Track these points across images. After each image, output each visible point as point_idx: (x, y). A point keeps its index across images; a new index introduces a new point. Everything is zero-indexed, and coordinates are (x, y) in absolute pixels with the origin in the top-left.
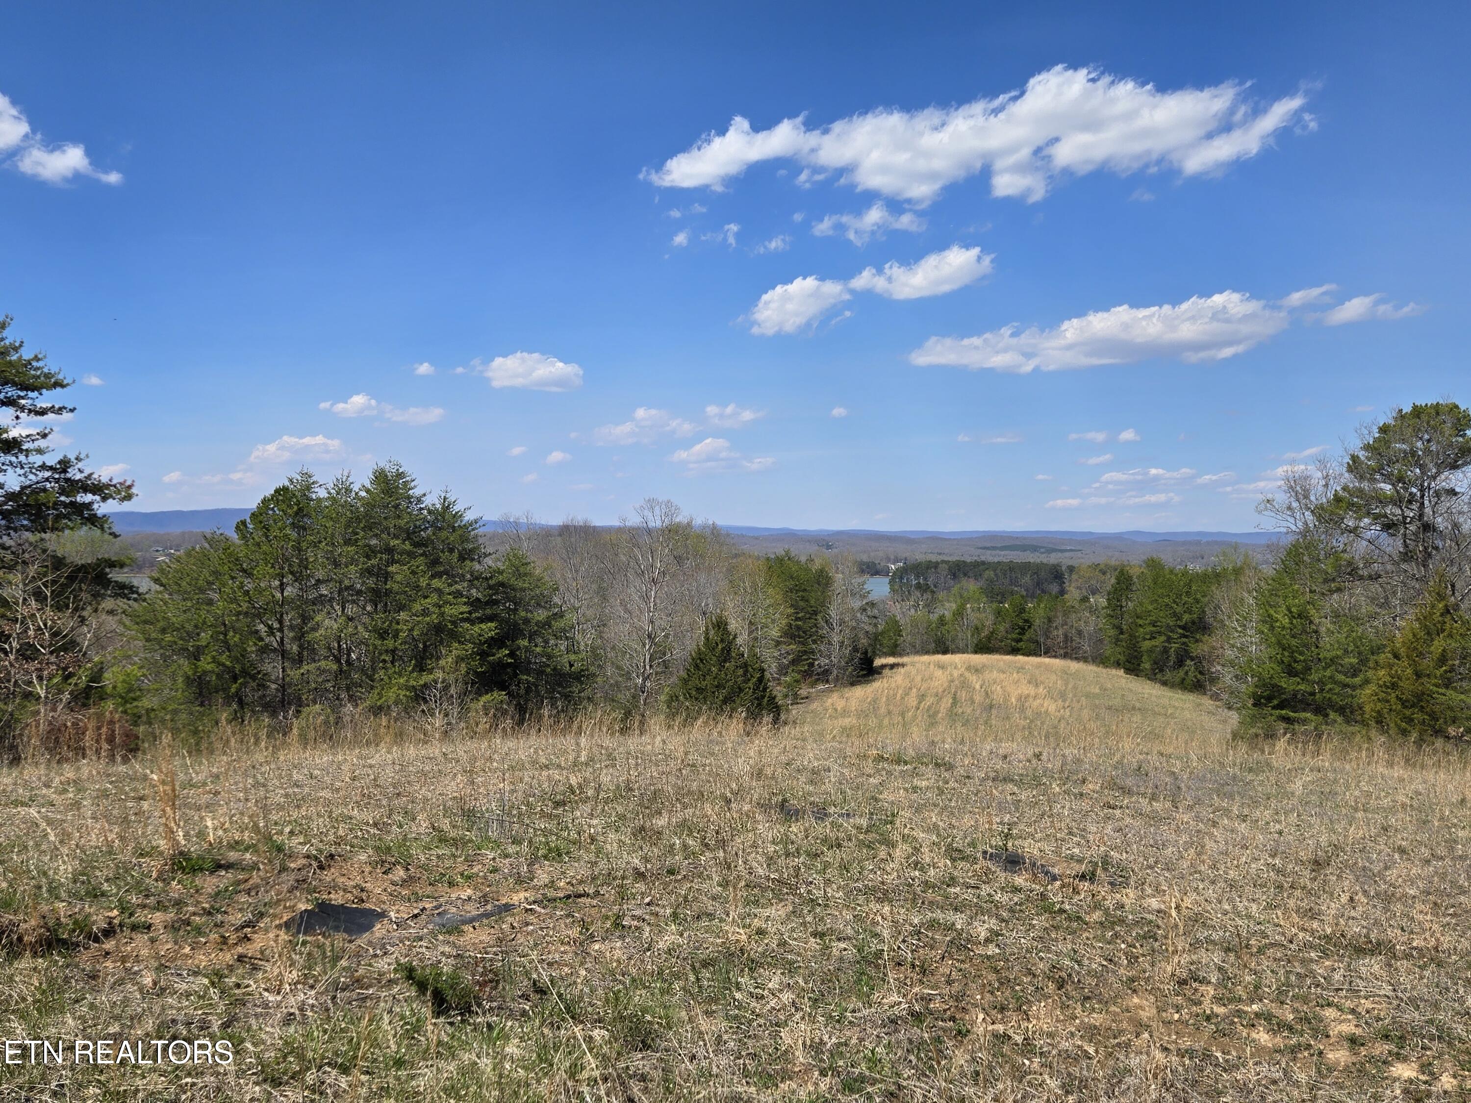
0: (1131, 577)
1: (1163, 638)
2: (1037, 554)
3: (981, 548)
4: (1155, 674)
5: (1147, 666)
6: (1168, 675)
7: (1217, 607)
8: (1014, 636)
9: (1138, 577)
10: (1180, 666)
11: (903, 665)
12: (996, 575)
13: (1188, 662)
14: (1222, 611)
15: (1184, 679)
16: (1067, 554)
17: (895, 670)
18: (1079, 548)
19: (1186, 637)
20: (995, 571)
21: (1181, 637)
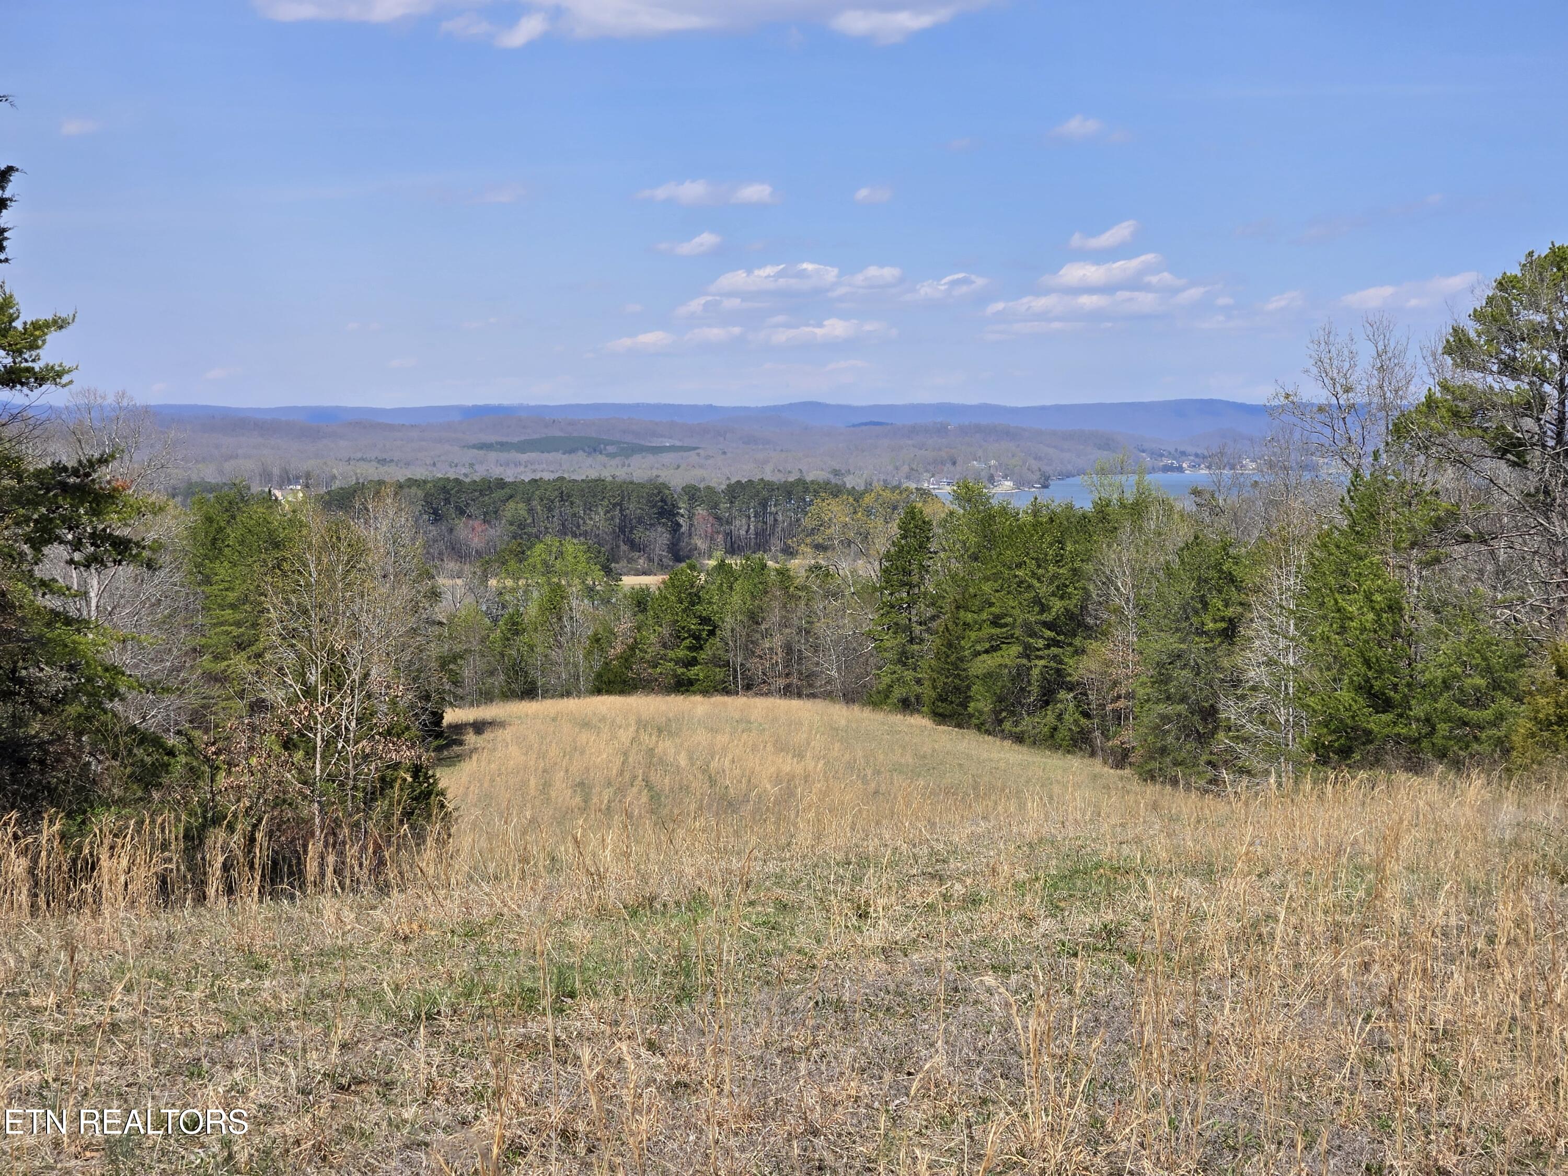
0: (929, 523)
1: (1016, 649)
2: (601, 458)
3: (474, 447)
4: (1000, 722)
5: (982, 704)
6: (1027, 723)
7: (1109, 581)
8: (681, 653)
9: (943, 523)
10: (1047, 703)
11: (502, 724)
12: (531, 511)
13: (1062, 695)
14: (1117, 589)
15: (1055, 729)
16: (667, 458)
17: (488, 735)
18: (687, 443)
19: (1057, 644)
20: (528, 501)
21: (1048, 647)
